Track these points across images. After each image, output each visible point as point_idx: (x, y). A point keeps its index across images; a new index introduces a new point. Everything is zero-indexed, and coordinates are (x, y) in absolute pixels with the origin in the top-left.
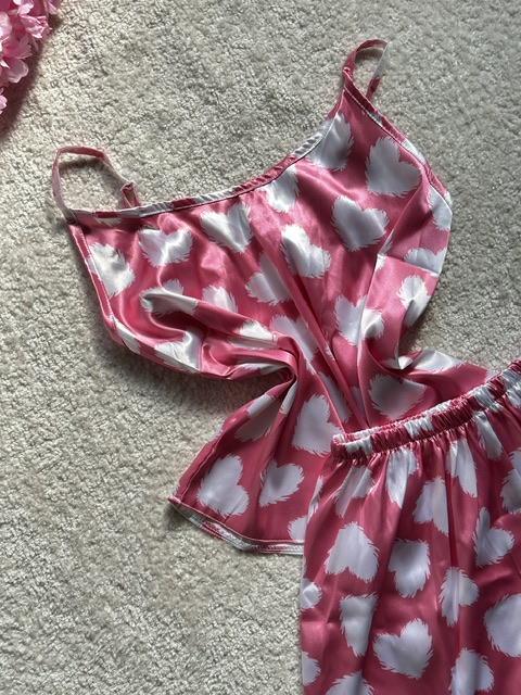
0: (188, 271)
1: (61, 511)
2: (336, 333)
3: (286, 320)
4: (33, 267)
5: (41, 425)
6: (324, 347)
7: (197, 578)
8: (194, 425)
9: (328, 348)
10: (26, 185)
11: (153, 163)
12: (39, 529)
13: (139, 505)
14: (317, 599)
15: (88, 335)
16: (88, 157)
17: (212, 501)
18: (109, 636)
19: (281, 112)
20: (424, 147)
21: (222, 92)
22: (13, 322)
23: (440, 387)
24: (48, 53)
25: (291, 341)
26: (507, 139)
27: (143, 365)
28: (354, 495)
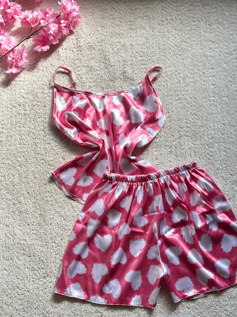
0: (82, 112)
1: (20, 166)
2: (118, 144)
3: (105, 135)
4: (40, 95)
5: (24, 140)
6: (112, 146)
7: (51, 199)
8: (67, 156)
9: (114, 147)
10: (47, 73)
11: (84, 79)
12: (12, 168)
13: (43, 172)
14: (83, 218)
15: (47, 120)
16: (67, 71)
17: (64, 178)
18: (20, 206)
19: (126, 78)
20: (163, 102)
21: (111, 66)
22: (28, 109)
23: (142, 169)
24: (67, 40)
25: (103, 141)
26: (189, 107)
27: (59, 133)
28: (105, 191)
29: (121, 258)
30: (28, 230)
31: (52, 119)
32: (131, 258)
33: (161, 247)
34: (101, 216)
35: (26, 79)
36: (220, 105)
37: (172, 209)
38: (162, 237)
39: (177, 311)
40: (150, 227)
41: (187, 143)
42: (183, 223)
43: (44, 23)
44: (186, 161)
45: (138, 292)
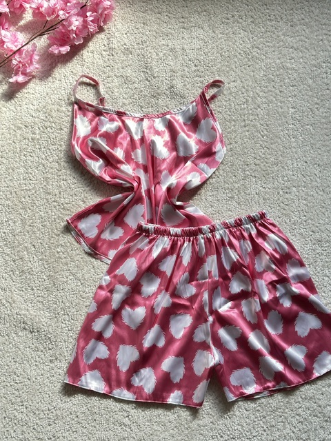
0: (112, 138)
1: (24, 209)
2: (159, 183)
3: (142, 171)
4: (54, 114)
5: (31, 174)
6: (151, 186)
7: (65, 256)
8: (89, 198)
9: (153, 187)
10: (65, 84)
11: (116, 94)
12: (13, 212)
13: (54, 218)
14: (108, 283)
15: (64, 147)
16: (93, 83)
17: (83, 229)
18: (21, 263)
19: (174, 94)
20: (224, 129)
21: (154, 78)
22: (38, 131)
23: (191, 219)
24: (95, 39)
25: (139, 179)
26: (258, 138)
27: (80, 167)
28: (139, 247)
29: (157, 338)
30: (31, 296)
31: (71, 147)
32: (170, 340)
33: (213, 325)
34: (132, 281)
35: (37, 91)
36: (301, 136)
37: (230, 275)
38: (214, 312)
39: (232, 413)
40: (199, 298)
41: (254, 186)
42: (244, 295)
43: (64, 14)
44: (252, 211)
45: (179, 386)
